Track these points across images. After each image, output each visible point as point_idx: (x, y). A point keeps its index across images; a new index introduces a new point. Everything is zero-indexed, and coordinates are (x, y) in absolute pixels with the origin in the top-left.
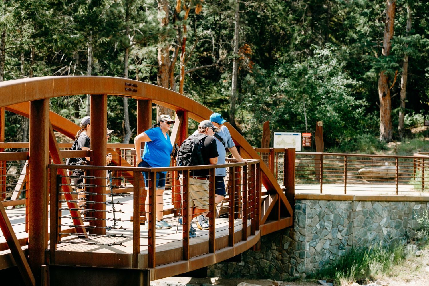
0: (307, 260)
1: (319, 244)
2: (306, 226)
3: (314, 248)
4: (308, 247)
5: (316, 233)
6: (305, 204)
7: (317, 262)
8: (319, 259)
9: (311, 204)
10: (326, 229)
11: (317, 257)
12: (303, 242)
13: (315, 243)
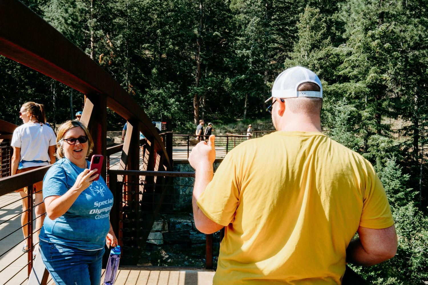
0: (181, 200)
1: (187, 190)
2: (180, 179)
3: (185, 192)
4: (182, 192)
5: (186, 183)
6: (180, 167)
7: (186, 200)
8: (187, 199)
9: (183, 166)
10: (192, 180)
11: (186, 198)
12: (179, 189)
13: (185, 189)
